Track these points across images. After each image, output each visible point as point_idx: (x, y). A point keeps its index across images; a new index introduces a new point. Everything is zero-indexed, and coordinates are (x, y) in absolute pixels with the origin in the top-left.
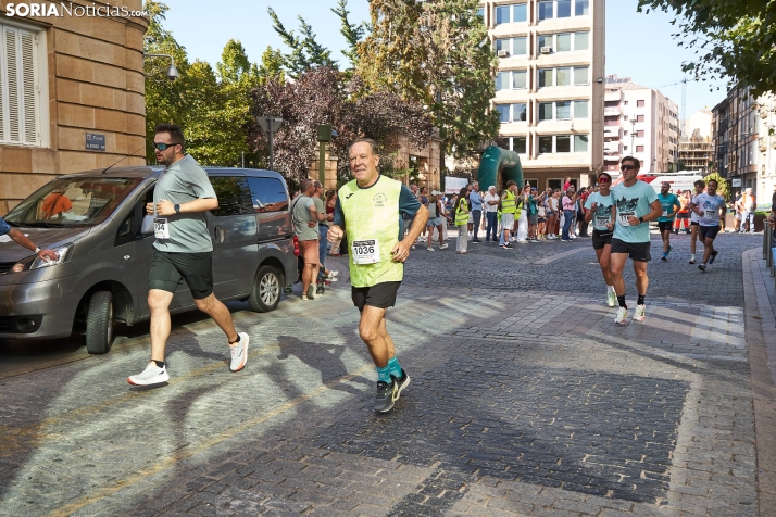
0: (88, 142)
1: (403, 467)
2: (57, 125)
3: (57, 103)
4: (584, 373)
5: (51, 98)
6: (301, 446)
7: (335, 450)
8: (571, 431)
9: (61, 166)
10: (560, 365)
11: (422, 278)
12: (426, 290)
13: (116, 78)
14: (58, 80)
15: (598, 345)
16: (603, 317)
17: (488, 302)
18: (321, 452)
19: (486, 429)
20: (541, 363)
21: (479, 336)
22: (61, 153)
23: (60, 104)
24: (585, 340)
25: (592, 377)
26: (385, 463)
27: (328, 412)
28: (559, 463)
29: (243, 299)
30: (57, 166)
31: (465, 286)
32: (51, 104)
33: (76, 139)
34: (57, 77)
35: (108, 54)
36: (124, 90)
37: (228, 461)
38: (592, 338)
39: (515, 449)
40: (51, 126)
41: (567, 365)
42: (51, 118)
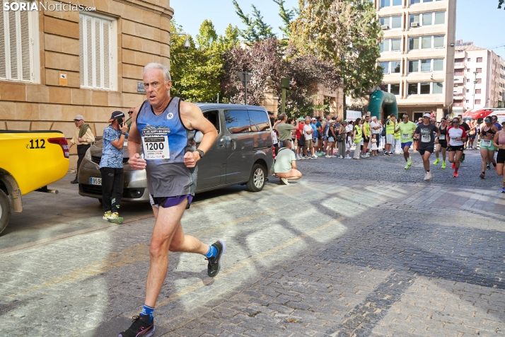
0: (139, 88)
1: (373, 270)
2: (122, 78)
3: (122, 63)
4: (465, 229)
5: (119, 61)
6: (313, 259)
7: (333, 262)
8: (465, 257)
9: (124, 102)
10: (448, 224)
11: (345, 174)
12: (350, 181)
13: (155, 48)
14: (124, 50)
15: (470, 214)
16: (469, 199)
17: (393, 188)
18: (326, 263)
19: (414, 255)
20: (437, 223)
21: (394, 208)
22: (124, 94)
23: (124, 65)
24: (460, 211)
25: (469, 231)
26: (363, 268)
27: (321, 244)
28: (462, 271)
29: (242, 184)
30: (122, 102)
31: (374, 179)
32: (119, 65)
33: (132, 86)
34: (123, 48)
35: (150, 33)
36: (159, 56)
37: (277, 264)
38: (465, 210)
39: (435, 264)
40: (119, 78)
41: (453, 224)
42: (119, 73)
